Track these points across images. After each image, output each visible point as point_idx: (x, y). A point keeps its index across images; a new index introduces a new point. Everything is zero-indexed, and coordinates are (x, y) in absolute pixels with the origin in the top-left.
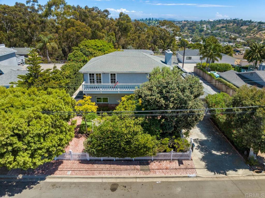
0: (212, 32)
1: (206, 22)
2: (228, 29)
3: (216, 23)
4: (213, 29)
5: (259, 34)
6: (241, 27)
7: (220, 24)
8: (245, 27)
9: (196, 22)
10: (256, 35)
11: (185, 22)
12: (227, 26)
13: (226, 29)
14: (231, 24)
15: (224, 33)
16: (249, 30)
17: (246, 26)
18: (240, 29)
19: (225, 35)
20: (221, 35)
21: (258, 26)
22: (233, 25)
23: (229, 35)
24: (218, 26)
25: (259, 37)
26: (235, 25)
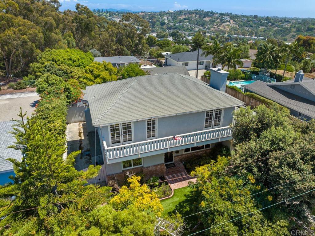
0: (174, 25)
1: (166, 13)
2: (191, 21)
3: (177, 14)
4: (176, 21)
5: (222, 26)
6: (205, 19)
7: (181, 15)
8: (207, 18)
9: (155, 14)
10: (220, 27)
11: (143, 14)
12: (189, 17)
13: (189, 21)
14: (194, 16)
15: (188, 26)
16: (213, 22)
17: (209, 17)
18: (203, 21)
19: (189, 28)
20: (185, 28)
21: (220, 18)
22: (195, 17)
23: (193, 27)
24: (180, 18)
25: (223, 29)
26: (198, 16)
